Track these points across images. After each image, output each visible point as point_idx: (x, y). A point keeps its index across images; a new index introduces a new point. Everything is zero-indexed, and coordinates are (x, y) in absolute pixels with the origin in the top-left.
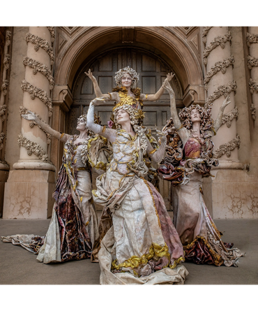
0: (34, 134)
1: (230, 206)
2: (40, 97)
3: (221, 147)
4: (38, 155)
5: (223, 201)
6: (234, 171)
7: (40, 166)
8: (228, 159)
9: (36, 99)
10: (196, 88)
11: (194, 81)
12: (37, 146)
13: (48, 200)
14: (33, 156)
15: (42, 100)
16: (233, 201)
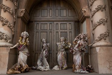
0: (4, 29)
1: (108, 66)
2: (9, 11)
3: (101, 35)
4: (6, 39)
5: (104, 64)
6: (109, 47)
7: (6, 45)
8: (105, 41)
9: (7, 12)
10: (85, 10)
11: (84, 7)
12: (5, 35)
13: (8, 63)
14: (3, 40)
15: (9, 12)
16: (110, 63)
